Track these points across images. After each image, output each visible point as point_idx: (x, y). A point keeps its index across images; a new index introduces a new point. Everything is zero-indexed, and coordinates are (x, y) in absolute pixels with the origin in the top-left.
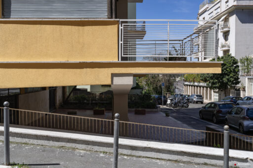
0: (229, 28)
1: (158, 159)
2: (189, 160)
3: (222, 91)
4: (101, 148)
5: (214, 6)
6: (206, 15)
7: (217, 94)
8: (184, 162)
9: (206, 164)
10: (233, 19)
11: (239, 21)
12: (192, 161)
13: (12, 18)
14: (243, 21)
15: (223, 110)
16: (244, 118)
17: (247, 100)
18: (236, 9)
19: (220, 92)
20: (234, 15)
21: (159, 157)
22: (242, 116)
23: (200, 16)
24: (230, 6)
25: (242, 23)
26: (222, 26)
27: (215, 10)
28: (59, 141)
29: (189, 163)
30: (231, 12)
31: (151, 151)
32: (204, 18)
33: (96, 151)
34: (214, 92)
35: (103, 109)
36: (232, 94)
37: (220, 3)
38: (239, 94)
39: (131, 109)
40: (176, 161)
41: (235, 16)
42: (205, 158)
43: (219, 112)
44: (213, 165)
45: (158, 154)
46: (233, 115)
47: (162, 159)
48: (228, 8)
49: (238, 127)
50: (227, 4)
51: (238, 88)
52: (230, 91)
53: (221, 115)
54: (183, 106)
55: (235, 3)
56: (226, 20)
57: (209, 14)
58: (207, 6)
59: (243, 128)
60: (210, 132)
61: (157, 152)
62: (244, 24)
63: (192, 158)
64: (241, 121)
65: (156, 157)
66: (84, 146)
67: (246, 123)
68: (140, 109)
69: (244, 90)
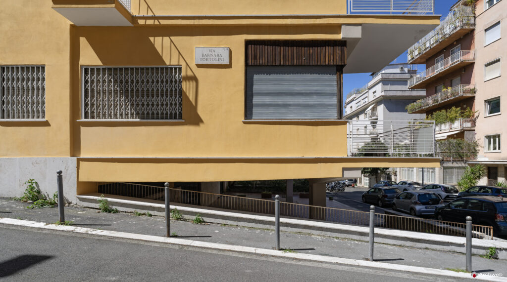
0: (378, 117)
1: (384, 244)
2: (412, 245)
3: (372, 175)
4: (334, 233)
5: (362, 96)
6: (353, 104)
7: (368, 178)
8: (408, 247)
9: (427, 248)
10: (381, 109)
11: (387, 110)
12: (415, 246)
13: (254, 119)
14: (390, 110)
15: (388, 195)
16: (416, 203)
17: (402, 184)
18: (384, 99)
19: (370, 176)
20: (381, 104)
21: (385, 242)
22: (413, 201)
23: (347, 105)
24: (378, 96)
25: (390, 112)
26: (370, 115)
27: (363, 99)
28: (296, 228)
29: (412, 247)
30: (378, 102)
31: (378, 237)
32: (351, 107)
33: (329, 237)
34: (364, 176)
35: (270, 193)
36: (383, 178)
37: (367, 93)
38: (390, 179)
39: (296, 193)
40: (400, 246)
41: (383, 105)
42: (427, 243)
43: (385, 196)
44: (433, 250)
45: (384, 239)
46: (401, 200)
47: (388, 244)
48: (376, 98)
49: (409, 212)
50: (375, 94)
51: (388, 173)
52: (381, 175)
53: (386, 199)
54: (339, 190)
55: (383, 94)
56: (374, 109)
57: (356, 104)
58: (354, 96)
59: (415, 212)
60: (416, 218)
61: (383, 238)
62: (391, 113)
63: (415, 243)
64: (413, 205)
65: (382, 242)
66: (318, 232)
67: (418, 208)
68: (305, 193)
69: (395, 175)
